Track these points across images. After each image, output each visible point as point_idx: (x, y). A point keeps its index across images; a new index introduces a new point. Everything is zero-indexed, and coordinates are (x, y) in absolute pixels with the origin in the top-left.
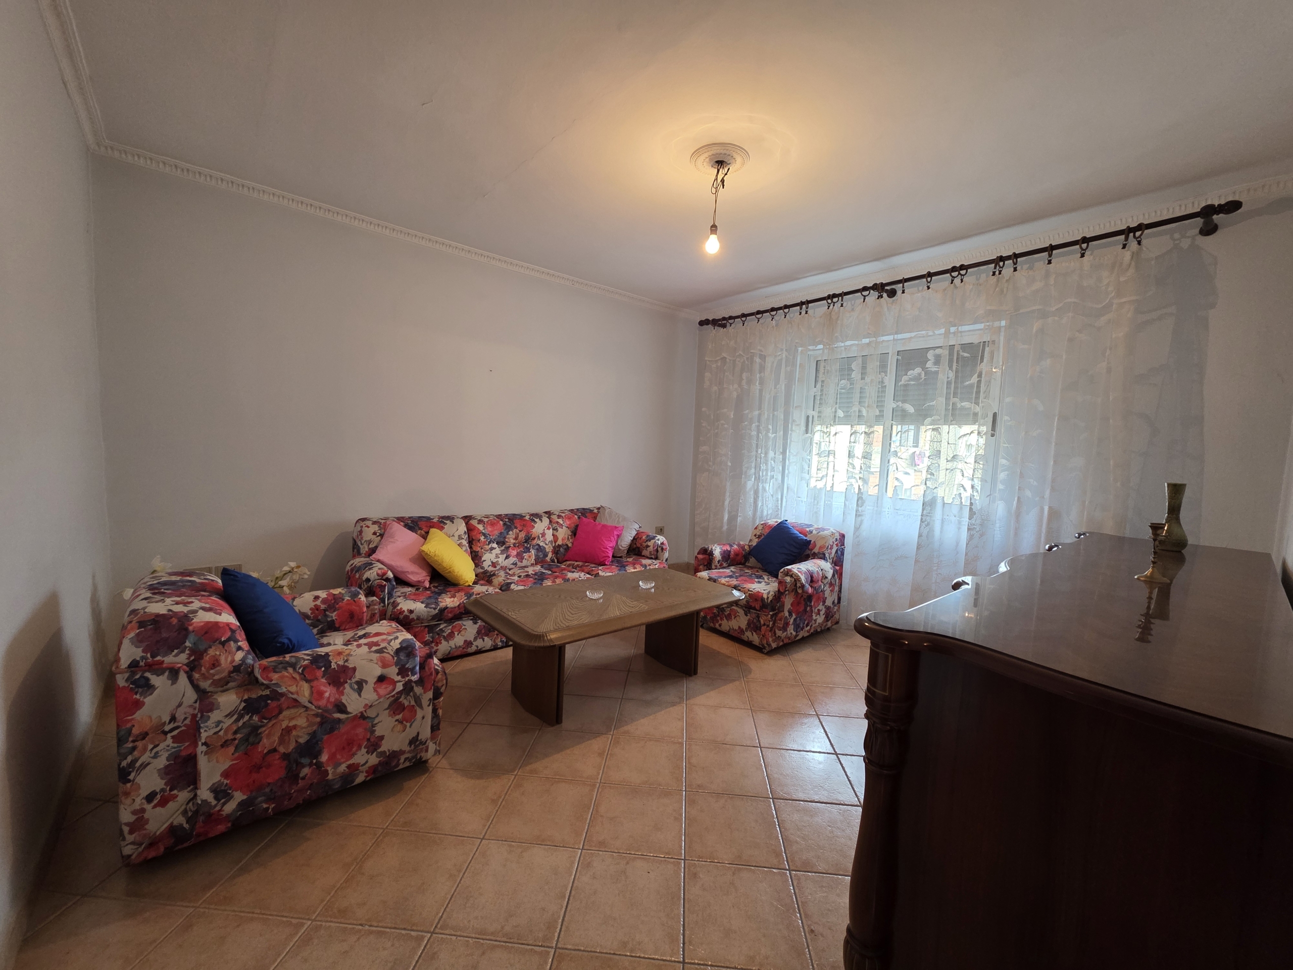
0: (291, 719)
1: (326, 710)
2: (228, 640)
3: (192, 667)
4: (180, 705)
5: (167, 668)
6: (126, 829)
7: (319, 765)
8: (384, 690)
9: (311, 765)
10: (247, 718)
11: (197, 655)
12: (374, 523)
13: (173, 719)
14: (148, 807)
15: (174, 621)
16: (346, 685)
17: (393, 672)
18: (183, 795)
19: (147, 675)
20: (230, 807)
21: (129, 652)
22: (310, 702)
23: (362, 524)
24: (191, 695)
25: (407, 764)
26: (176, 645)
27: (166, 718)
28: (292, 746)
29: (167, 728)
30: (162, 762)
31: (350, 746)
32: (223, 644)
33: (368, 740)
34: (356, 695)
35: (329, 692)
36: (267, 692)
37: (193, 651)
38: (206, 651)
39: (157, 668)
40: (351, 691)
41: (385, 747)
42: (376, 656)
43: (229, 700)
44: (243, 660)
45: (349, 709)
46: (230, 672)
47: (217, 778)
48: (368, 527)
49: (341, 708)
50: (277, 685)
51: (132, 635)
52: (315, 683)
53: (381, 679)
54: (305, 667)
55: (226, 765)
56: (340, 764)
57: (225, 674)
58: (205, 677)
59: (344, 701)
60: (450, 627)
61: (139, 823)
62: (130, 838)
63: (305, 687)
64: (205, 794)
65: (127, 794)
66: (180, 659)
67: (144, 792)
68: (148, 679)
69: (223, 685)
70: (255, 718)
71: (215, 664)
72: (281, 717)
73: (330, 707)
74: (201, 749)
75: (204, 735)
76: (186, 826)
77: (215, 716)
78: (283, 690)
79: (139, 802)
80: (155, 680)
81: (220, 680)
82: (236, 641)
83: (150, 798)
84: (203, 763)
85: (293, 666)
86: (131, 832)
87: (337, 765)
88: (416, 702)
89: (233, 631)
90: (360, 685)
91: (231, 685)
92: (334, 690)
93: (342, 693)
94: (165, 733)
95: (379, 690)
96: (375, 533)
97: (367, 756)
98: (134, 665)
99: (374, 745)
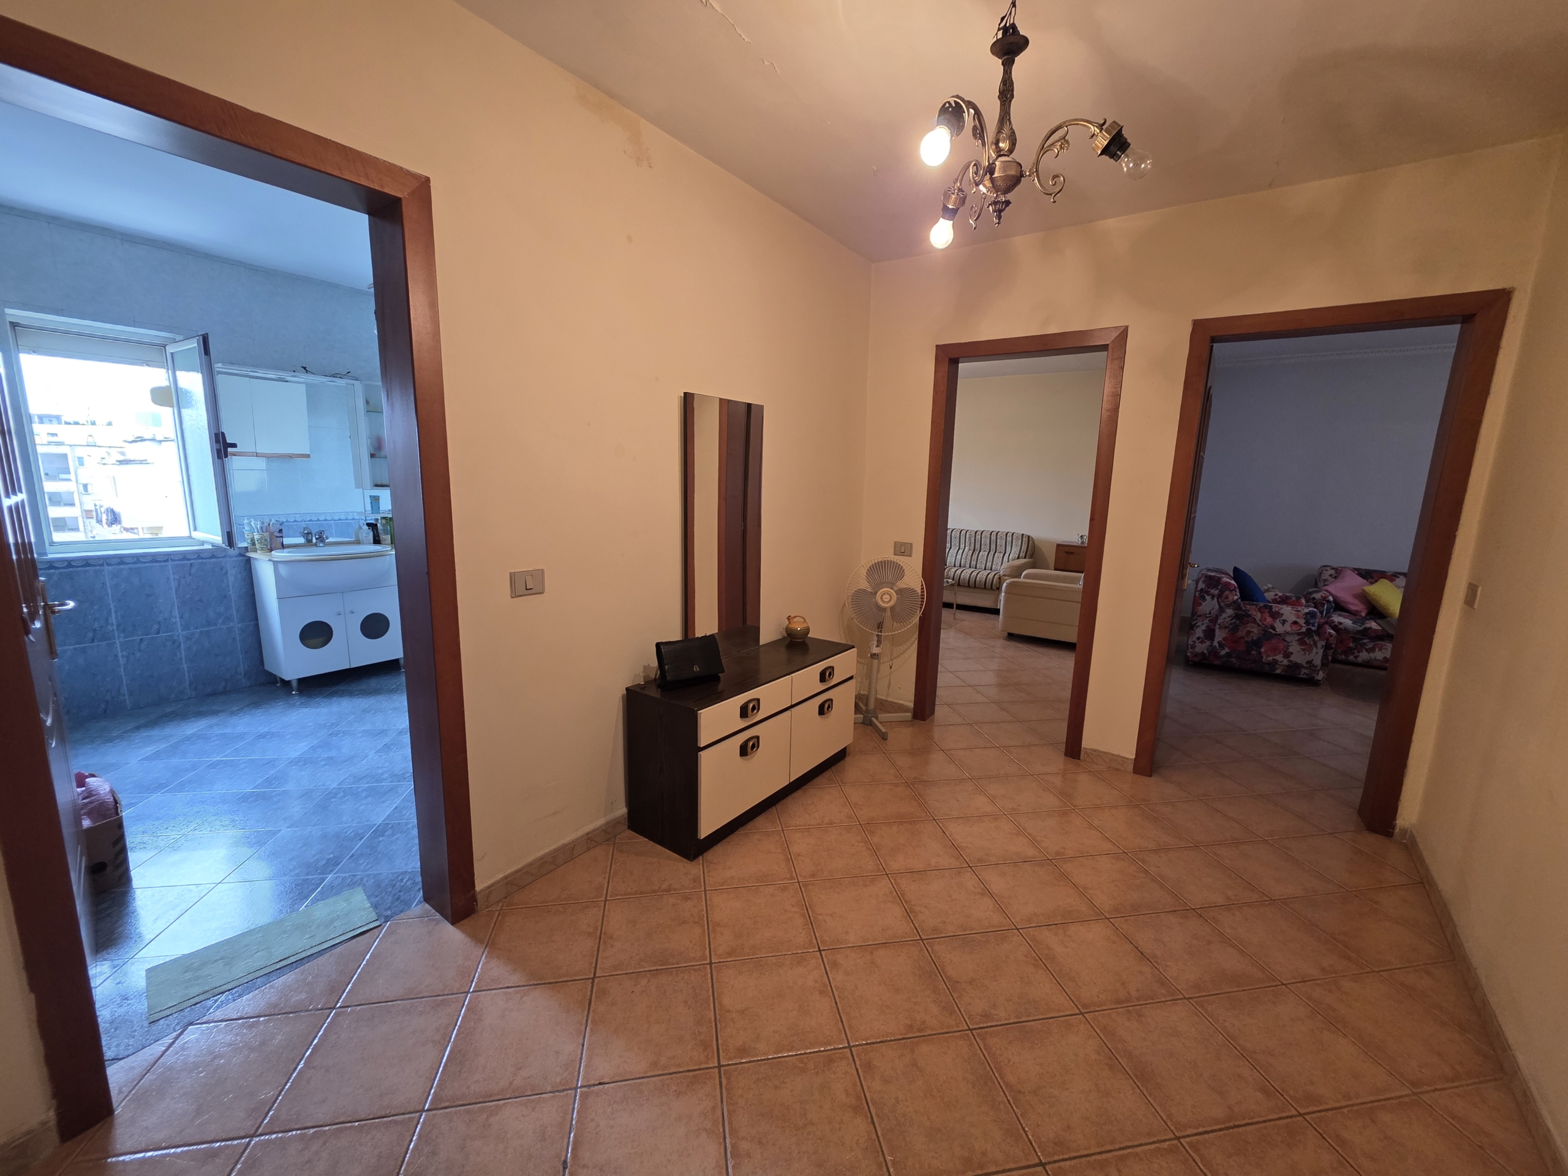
0: (1252, 628)
1: (1266, 626)
2: (1233, 590)
3: (1219, 596)
4: (1213, 609)
5: (1211, 594)
6: (1190, 646)
7: (1260, 653)
8: (1295, 628)
9: (1256, 650)
10: (1235, 620)
11: (1222, 592)
12: (1333, 569)
13: (1210, 613)
14: (1197, 642)
15: (1216, 578)
16: (1278, 620)
17: (1302, 622)
18: (1208, 643)
19: (1205, 595)
20: (1223, 652)
21: (1201, 585)
22: (1260, 621)
23: (1324, 568)
24: (1217, 607)
25: (1305, 676)
26: (1216, 587)
27: (1208, 612)
28: (1250, 639)
29: (1208, 616)
30: (1204, 627)
31: (1275, 650)
32: (1231, 591)
33: (1285, 651)
34: (1281, 625)
35: (1269, 620)
36: (1244, 613)
37: (1220, 590)
38: (1225, 591)
39: (1208, 593)
40: (1279, 623)
41: (1292, 658)
42: (1294, 612)
43: (1230, 612)
44: (1237, 599)
45: (1277, 630)
46: (1232, 603)
47: (1221, 639)
48: (1327, 570)
49: (1274, 628)
50: (1249, 610)
51: (1203, 579)
52: (1263, 614)
53: (1295, 623)
54: (1260, 607)
55: (1224, 635)
56: (1270, 656)
57: (1230, 602)
58: (1223, 602)
59: (1275, 626)
60: (1373, 644)
61: (1193, 647)
62: (1190, 650)
63: (1259, 615)
64: (1215, 643)
65: (1192, 634)
66: (1215, 592)
67: (1197, 636)
68: (1205, 596)
69: (1228, 606)
70: (1238, 622)
71: (1227, 598)
72: (1248, 625)
73: (1269, 626)
74: (1217, 626)
75: (1219, 621)
76: (1207, 655)
77: (1224, 615)
78: (1250, 613)
79: (1195, 639)
80: (1207, 597)
81: (1228, 604)
82: (1236, 592)
83: (1198, 638)
84: (1217, 632)
85: (1256, 605)
86: (1191, 648)
87: (1268, 656)
88: (1314, 643)
89: (1235, 587)
90: (1284, 622)
91: (1231, 607)
92: (1272, 619)
93: (1275, 622)
94: (1207, 617)
95: (1293, 627)
96: (1331, 575)
97: (1282, 659)
98: (1202, 590)
99: (1287, 655)
